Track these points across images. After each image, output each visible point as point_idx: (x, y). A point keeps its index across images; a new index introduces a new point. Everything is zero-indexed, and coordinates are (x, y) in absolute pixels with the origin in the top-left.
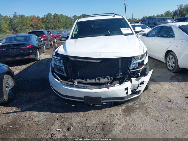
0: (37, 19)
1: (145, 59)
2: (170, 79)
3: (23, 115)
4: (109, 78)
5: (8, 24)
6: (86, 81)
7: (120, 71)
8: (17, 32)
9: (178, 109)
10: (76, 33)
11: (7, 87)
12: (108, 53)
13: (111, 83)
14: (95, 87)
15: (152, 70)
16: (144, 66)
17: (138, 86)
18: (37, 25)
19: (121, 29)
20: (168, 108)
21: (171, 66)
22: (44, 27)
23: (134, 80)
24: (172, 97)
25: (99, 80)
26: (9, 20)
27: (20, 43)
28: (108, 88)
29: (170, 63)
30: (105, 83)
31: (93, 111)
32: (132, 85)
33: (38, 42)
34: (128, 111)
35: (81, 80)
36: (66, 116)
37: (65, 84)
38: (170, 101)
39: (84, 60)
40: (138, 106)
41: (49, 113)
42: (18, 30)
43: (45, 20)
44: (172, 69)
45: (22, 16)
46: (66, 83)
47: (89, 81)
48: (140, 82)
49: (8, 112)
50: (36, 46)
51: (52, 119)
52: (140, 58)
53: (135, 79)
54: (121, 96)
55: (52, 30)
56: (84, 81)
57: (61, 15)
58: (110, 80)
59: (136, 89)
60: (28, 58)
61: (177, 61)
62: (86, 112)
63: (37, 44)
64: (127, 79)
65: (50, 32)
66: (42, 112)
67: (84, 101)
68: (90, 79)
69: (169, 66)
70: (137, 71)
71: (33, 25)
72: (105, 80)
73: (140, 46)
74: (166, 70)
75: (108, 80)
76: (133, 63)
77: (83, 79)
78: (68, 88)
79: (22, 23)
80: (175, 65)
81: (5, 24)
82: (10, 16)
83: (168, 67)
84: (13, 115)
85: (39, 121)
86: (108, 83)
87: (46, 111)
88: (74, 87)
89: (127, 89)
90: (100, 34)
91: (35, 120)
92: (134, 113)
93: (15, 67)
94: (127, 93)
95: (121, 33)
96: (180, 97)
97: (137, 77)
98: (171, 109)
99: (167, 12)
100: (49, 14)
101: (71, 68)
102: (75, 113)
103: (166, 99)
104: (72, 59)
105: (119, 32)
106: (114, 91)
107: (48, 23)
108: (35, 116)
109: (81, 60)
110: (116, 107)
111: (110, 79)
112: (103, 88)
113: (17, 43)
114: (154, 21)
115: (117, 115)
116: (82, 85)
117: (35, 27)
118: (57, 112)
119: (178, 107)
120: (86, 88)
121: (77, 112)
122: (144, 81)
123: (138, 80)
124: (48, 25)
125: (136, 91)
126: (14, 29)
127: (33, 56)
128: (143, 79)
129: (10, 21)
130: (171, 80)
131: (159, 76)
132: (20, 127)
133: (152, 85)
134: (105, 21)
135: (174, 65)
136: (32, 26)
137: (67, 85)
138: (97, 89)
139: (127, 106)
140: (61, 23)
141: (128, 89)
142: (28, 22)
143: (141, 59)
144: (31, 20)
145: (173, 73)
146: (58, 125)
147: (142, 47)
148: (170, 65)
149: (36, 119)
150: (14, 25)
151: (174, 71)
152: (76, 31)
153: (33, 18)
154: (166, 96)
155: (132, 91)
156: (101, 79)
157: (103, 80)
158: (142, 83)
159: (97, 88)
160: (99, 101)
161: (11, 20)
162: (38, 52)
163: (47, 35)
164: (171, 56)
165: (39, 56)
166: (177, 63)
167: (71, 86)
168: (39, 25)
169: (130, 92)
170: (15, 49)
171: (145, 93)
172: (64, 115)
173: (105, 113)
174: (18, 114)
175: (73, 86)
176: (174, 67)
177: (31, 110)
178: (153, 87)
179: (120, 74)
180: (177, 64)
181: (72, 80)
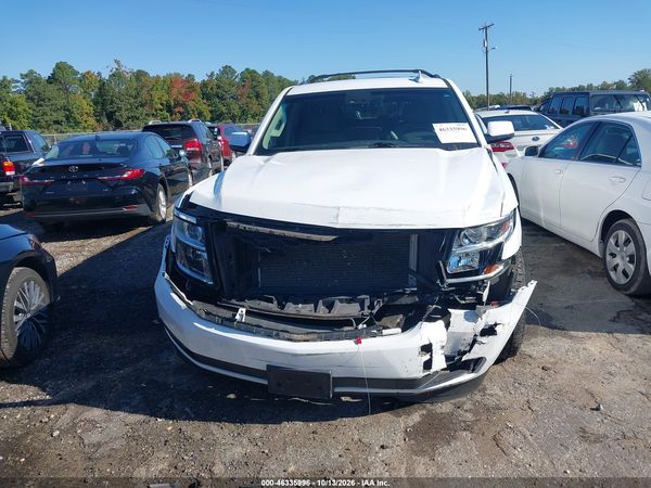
0: (188, 85)
1: (507, 239)
2: (614, 320)
3: (52, 416)
4: (367, 303)
5: (93, 100)
6: (283, 307)
7: (412, 279)
8: (118, 125)
9: (625, 443)
10: (277, 133)
11: (18, 311)
12: (368, 209)
13: (370, 324)
14: (308, 333)
15: (533, 285)
16: (501, 267)
17: (475, 341)
18: (183, 105)
19: (437, 127)
20: (584, 435)
21: (620, 269)
22: (205, 113)
23: (457, 315)
24: (607, 392)
25: (330, 306)
26: (98, 85)
27: (104, 161)
28: (358, 342)
29: (618, 260)
30: (347, 322)
31: (299, 424)
32: (451, 337)
33: (166, 162)
34: (430, 436)
35: (263, 305)
36: (198, 435)
37: (204, 316)
38: (598, 409)
39: (277, 232)
40: (469, 416)
41: (141, 417)
42: (122, 120)
43: (212, 89)
44: (623, 281)
45: (140, 75)
46: (208, 313)
47: (291, 309)
48: (481, 324)
49: (10, 401)
50: (158, 172)
51: (147, 443)
52: (485, 235)
53: (462, 312)
54: (404, 375)
55: (234, 121)
56: (274, 307)
57: (267, 73)
58: (367, 311)
59: (465, 353)
60: (122, 214)
61: (642, 252)
62: (274, 426)
63: (161, 167)
64: (436, 311)
65: (219, 130)
66: (119, 413)
67: (266, 383)
68: (296, 303)
69: (615, 268)
70: (476, 282)
71: (172, 103)
72: (352, 310)
73: (493, 190)
74: (602, 283)
75: (362, 309)
76: (456, 250)
77: (271, 301)
78: (212, 330)
79: (136, 97)
80: (637, 268)
81: (81, 97)
82: (99, 74)
83: (612, 274)
84: (19, 414)
85: (99, 445)
86: (359, 321)
87: (134, 410)
88: (232, 327)
89: (427, 349)
90: (355, 143)
91: (86, 441)
92: (449, 443)
93: (78, 242)
94: (428, 365)
95: (433, 142)
96: (638, 396)
97: (472, 308)
98: (598, 439)
99: (640, 73)
100: (227, 70)
101: (230, 257)
102: (232, 426)
103: (585, 399)
104: (235, 224)
105: (425, 138)
106: (379, 351)
107: (222, 98)
108: (93, 423)
109: (267, 230)
110: (385, 417)
111: (369, 308)
112: (339, 339)
113: (96, 161)
114: (581, 102)
115: (382, 447)
116: (264, 323)
117: (177, 110)
118: (172, 418)
119: (624, 436)
120: (277, 337)
121: (243, 421)
122: (496, 325)
123: (473, 318)
124: (220, 106)
125: (464, 358)
126: (110, 116)
127: (141, 209)
128: (492, 315)
129: (100, 89)
130: (615, 326)
131: (572, 307)
132: (28, 461)
133: (540, 339)
134: (383, 97)
135: (632, 267)
136: (170, 109)
137: (209, 318)
138: (314, 340)
139: (430, 415)
140: (264, 102)
141: (431, 351)
142: (157, 95)
143: (490, 239)
144: (166, 87)
145: (628, 300)
146: (160, 467)
147: (499, 193)
148: (617, 265)
149: (93, 437)
150: (112, 102)
151: (633, 289)
152: (278, 127)
153: (172, 81)
154: (587, 385)
155: (448, 358)
156: (338, 305)
157: (344, 309)
158: (490, 331)
159: (315, 336)
160: (320, 388)
161: (102, 84)
162: (161, 194)
163: (205, 140)
164: (623, 235)
165: (163, 209)
166: (643, 259)
167: (221, 324)
168: (191, 103)
169: (439, 363)
170: (85, 179)
171: (506, 367)
172: (193, 429)
173: (340, 437)
174: (39, 410)
175: (229, 323)
176: (631, 274)
177: (85, 400)
178: (541, 346)
179: (408, 290)
180: (642, 267)
181: (234, 301)
